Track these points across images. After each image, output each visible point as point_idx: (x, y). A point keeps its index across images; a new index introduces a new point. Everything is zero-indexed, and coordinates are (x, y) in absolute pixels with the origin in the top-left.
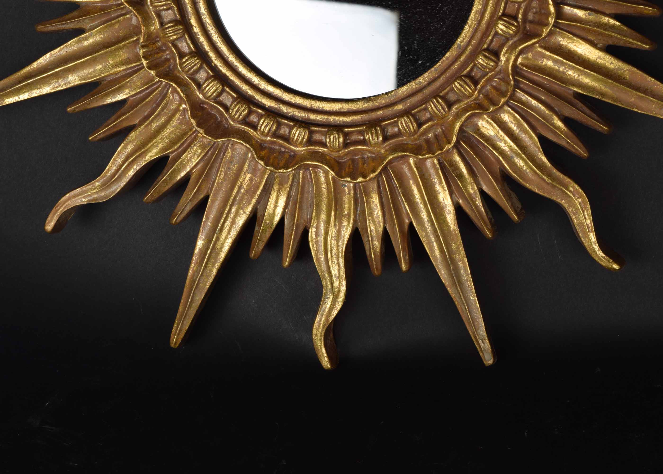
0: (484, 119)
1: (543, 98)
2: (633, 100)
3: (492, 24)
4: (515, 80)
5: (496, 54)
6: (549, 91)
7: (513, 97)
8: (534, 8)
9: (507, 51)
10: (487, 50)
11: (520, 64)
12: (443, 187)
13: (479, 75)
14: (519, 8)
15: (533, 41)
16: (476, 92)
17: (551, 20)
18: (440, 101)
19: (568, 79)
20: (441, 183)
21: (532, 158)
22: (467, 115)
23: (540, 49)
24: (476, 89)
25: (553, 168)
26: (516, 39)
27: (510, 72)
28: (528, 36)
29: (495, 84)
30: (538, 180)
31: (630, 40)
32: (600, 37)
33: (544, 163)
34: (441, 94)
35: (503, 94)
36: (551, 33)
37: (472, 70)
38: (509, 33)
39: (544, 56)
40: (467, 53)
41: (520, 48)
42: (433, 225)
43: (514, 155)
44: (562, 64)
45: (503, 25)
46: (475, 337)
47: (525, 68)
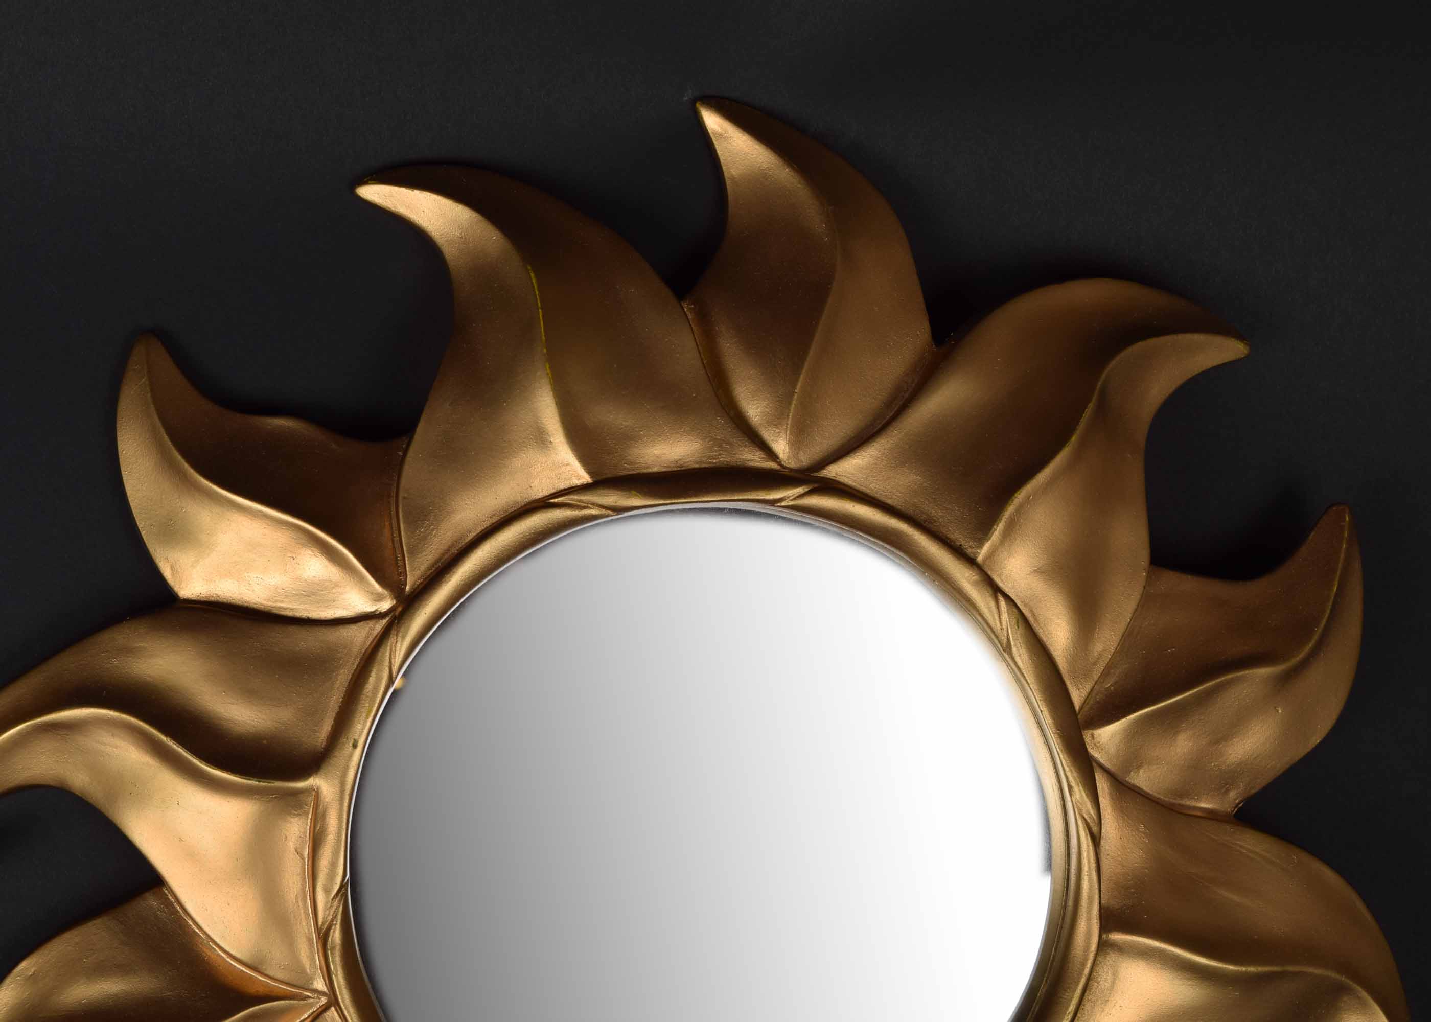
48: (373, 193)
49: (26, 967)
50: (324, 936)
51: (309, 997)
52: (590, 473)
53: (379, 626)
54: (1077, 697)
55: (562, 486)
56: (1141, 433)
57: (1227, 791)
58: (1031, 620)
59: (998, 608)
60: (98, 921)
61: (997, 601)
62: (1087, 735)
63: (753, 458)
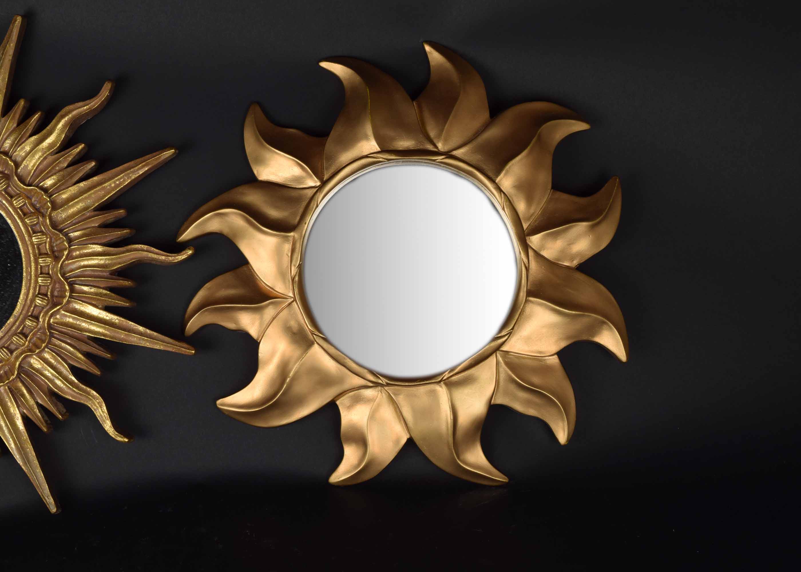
0: (34, 358)
1: (69, 341)
2: (123, 336)
3: (33, 300)
4: (50, 333)
5: (37, 318)
6: (72, 337)
7: (49, 343)
8: (57, 288)
9: (43, 315)
10: (31, 316)
11: (53, 322)
12: (12, 403)
13: (28, 332)
14: (48, 288)
15: (58, 308)
16: (27, 342)
17: (68, 294)
18: (5, 350)
19: (83, 328)
20: (11, 401)
21: (66, 379)
22: (22, 356)
23: (63, 312)
24: (27, 340)
25: (79, 383)
26: (48, 307)
27: (46, 328)
28: (55, 305)
29: (38, 336)
30: (71, 392)
31: (117, 301)
32: (99, 302)
33: (73, 381)
34: (6, 346)
35: (43, 342)
36: (68, 302)
37: (23, 329)
38: (43, 304)
39: (66, 316)
40: (20, 319)
41: (51, 312)
42: (8, 428)
43: (54, 378)
44: (78, 320)
45: (39, 300)
46: (43, 496)
47: (56, 325)
48: (324, 65)
49: (208, 285)
50: (293, 280)
51: (288, 298)
52: (380, 148)
53: (315, 190)
54: (525, 226)
55: (372, 152)
56: (552, 149)
57: (573, 261)
58: (512, 201)
59: (501, 196)
60: (228, 273)
61: (501, 194)
62: (527, 238)
63: (430, 147)
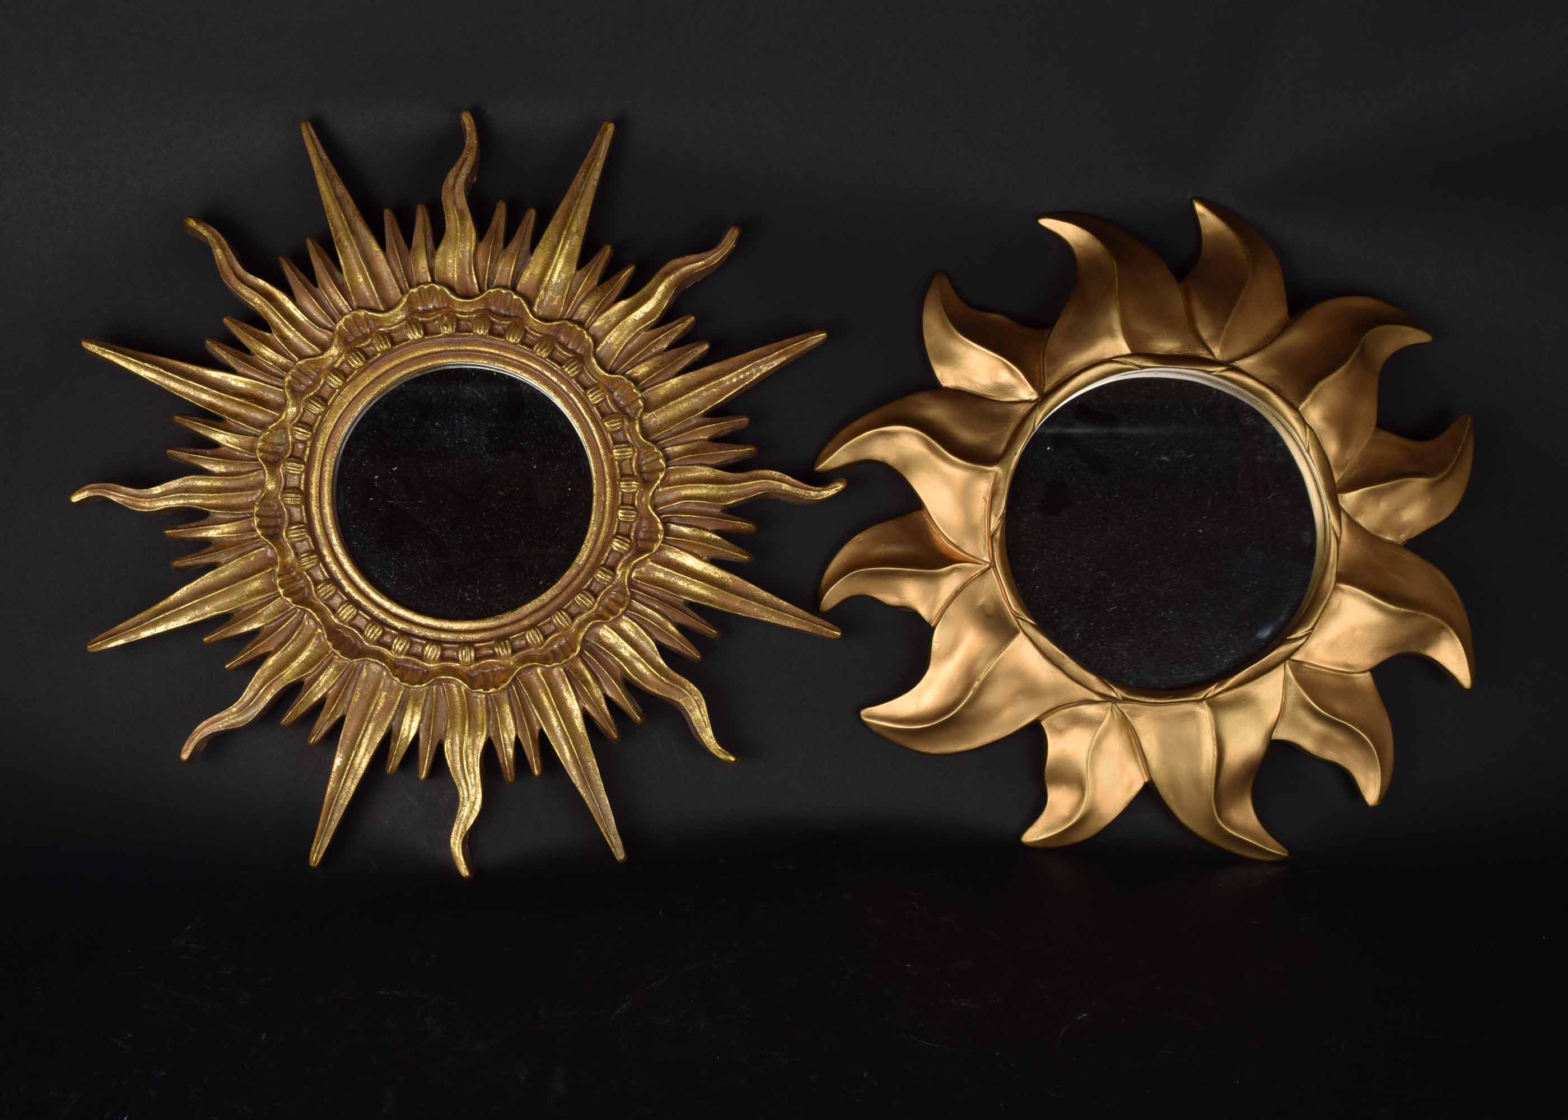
0: (604, 628)
1: (657, 607)
2: (737, 604)
3: (607, 543)
4: (631, 592)
5: (613, 569)
6: (662, 600)
7: (630, 607)
8: (645, 527)
9: (622, 566)
10: (604, 565)
11: (635, 577)
12: (570, 693)
13: (598, 589)
14: (631, 527)
15: (646, 555)
16: (596, 605)
17: (661, 536)
18: (564, 613)
19: (679, 589)
20: (567, 690)
21: (650, 661)
22: (589, 624)
23: (651, 563)
24: (596, 602)
25: (670, 670)
26: (630, 555)
27: (626, 584)
28: (640, 552)
29: (613, 597)
30: (657, 681)
31: (731, 552)
32: (704, 551)
33: (661, 666)
34: (565, 607)
35: (621, 605)
36: (660, 549)
37: (591, 584)
38: (622, 549)
39: (655, 569)
40: (585, 570)
41: (634, 562)
42: (562, 729)
43: (634, 660)
44: (673, 575)
45: (617, 542)
46: (607, 834)
47: (639, 581)
48: (1046, 223)
49: (859, 537)
50: (992, 537)
51: (981, 564)
52: (1130, 349)
53: (1030, 406)
54: (1337, 477)
55: (1118, 354)
56: (1378, 368)
57: (1400, 534)
58: (1320, 439)
59: (1306, 431)
60: (890, 522)
61: (1306, 428)
62: (1339, 495)
63: (1203, 353)
